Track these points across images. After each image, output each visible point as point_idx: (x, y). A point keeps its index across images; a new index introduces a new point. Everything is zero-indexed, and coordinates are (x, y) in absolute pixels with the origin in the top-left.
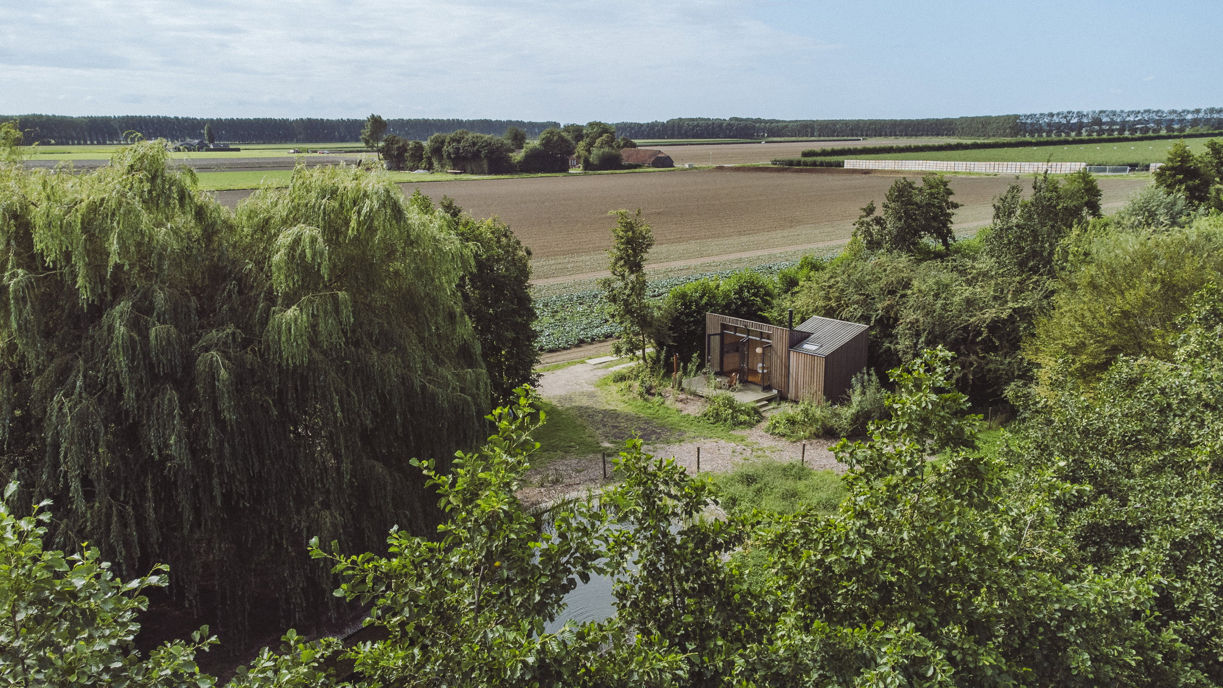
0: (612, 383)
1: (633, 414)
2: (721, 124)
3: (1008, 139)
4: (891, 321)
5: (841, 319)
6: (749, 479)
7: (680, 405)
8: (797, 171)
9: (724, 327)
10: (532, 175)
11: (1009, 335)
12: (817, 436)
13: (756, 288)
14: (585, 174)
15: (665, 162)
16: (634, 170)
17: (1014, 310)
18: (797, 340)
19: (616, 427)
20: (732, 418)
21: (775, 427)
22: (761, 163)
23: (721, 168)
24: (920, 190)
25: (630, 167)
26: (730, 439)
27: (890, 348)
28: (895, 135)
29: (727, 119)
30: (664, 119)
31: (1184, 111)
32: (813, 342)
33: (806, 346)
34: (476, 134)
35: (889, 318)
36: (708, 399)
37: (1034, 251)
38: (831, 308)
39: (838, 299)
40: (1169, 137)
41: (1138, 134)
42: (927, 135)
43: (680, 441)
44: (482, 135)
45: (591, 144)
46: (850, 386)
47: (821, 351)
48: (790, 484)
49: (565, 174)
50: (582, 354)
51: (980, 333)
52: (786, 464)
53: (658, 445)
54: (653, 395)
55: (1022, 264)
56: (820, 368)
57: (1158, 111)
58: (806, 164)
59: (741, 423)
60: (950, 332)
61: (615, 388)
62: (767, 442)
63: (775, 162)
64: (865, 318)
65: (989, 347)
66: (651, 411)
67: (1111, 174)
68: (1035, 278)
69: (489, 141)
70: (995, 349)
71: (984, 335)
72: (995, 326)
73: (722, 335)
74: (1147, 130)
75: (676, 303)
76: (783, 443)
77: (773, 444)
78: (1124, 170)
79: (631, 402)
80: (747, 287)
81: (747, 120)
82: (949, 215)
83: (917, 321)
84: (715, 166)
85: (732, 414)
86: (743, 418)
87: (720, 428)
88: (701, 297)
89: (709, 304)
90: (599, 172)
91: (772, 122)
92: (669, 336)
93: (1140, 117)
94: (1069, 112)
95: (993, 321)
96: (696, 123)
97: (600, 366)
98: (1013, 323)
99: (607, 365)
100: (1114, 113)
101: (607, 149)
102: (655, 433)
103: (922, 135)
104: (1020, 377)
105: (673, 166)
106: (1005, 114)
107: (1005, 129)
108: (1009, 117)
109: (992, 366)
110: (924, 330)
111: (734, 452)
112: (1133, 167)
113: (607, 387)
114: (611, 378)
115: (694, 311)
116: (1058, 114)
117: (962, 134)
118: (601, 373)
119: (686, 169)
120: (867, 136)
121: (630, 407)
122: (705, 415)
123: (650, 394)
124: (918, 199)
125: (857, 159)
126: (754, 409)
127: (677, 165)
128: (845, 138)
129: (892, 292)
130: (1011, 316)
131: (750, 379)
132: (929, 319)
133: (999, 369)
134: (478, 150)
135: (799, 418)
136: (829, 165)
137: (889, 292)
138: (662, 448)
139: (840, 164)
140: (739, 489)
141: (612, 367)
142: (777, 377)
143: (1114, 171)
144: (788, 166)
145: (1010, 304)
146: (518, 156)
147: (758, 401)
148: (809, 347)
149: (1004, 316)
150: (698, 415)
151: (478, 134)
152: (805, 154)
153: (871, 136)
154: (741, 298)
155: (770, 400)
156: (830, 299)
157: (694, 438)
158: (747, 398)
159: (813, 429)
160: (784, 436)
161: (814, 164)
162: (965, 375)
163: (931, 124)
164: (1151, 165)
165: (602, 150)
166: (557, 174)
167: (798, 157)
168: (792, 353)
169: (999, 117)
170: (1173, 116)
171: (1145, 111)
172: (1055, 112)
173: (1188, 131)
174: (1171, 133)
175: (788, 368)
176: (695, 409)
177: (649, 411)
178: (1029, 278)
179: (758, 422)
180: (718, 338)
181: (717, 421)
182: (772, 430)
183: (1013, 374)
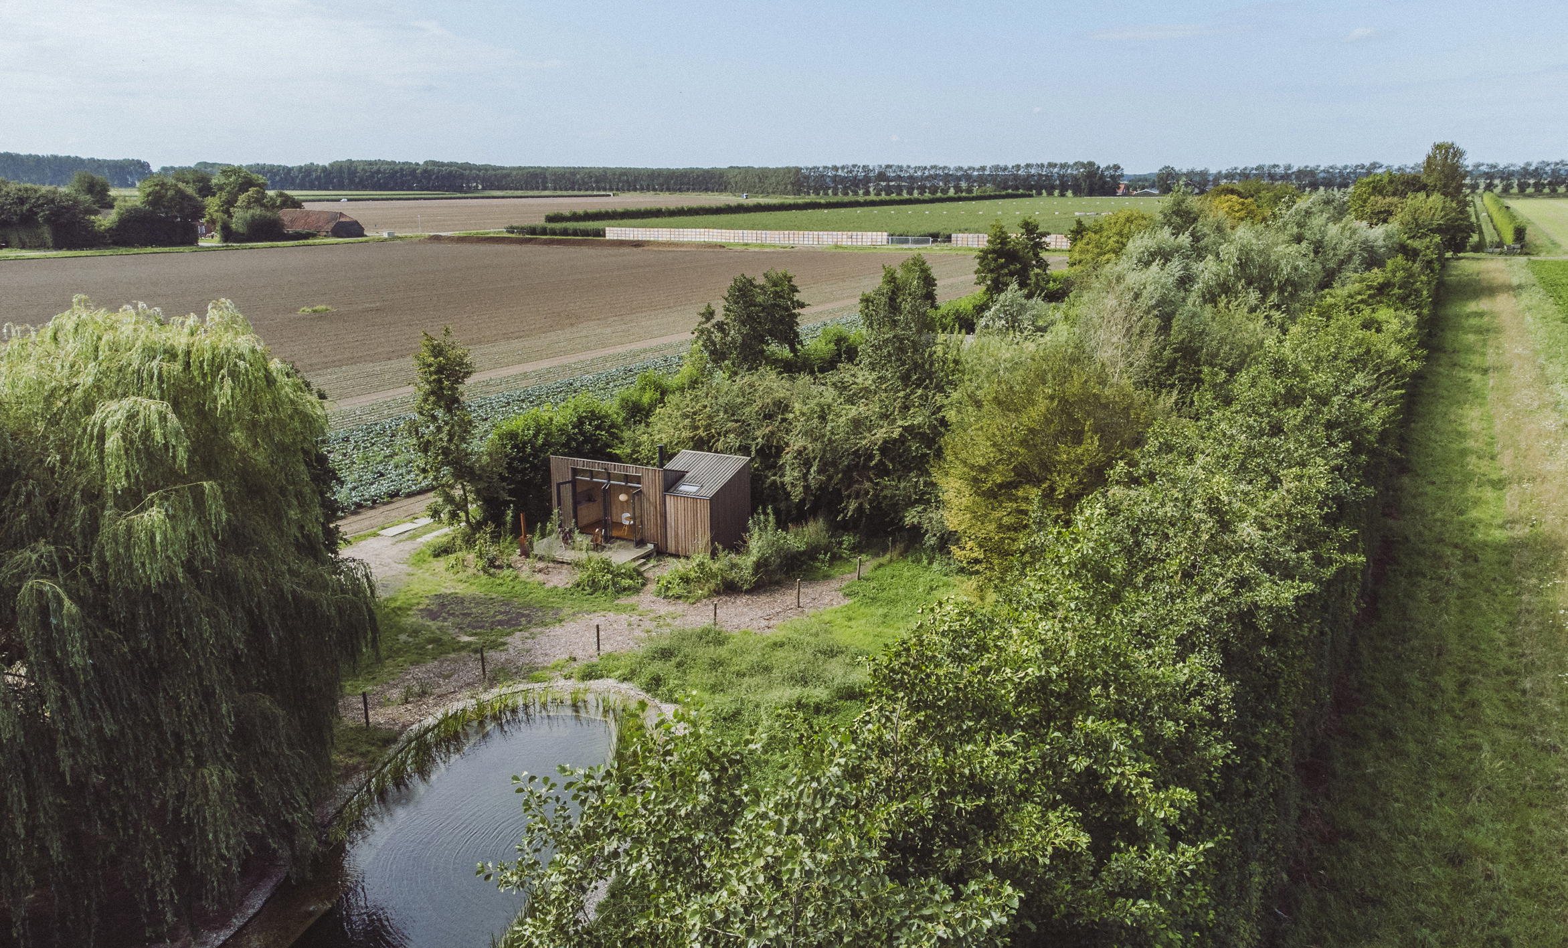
0: (431, 559)
1: (482, 595)
2: (415, 170)
3: (790, 199)
4: (773, 450)
5: (716, 452)
6: (666, 654)
7: (540, 577)
8: (546, 243)
9: (575, 472)
10: (136, 250)
11: (900, 456)
12: (717, 593)
13: (598, 419)
14: (227, 248)
15: (350, 229)
16: (306, 242)
17: (905, 429)
18: (673, 481)
19: (469, 615)
20: (614, 584)
21: (667, 589)
22: (492, 232)
23: (437, 238)
24: (762, 288)
25: (298, 236)
26: (618, 609)
27: (775, 481)
28: (655, 190)
29: (421, 163)
30: (324, 161)
31: (970, 168)
32: (690, 483)
33: (683, 488)
34: (22, 185)
35: (770, 448)
36: (577, 565)
37: (915, 363)
38: (701, 438)
39: (708, 427)
40: (960, 199)
41: (927, 195)
42: (694, 190)
43: (560, 621)
44: (36, 187)
45: (230, 203)
46: (747, 530)
47: (703, 492)
48: (713, 652)
49: (194, 248)
50: (367, 523)
51: (871, 457)
52: (698, 630)
53: (533, 630)
54: (500, 567)
55: (905, 378)
56: (705, 513)
57: (945, 168)
58: (553, 232)
59: (625, 589)
60: (841, 458)
61: (441, 564)
62: (663, 608)
63: (511, 230)
64: (744, 450)
65: (882, 471)
66: (504, 589)
67: (914, 246)
68: (920, 392)
69: (51, 196)
70: (887, 473)
71: (877, 458)
72: (887, 447)
73: (574, 482)
74: (934, 190)
75: (504, 446)
76: (681, 607)
77: (671, 609)
78: (927, 242)
79: (472, 580)
80: (586, 417)
81: (450, 164)
82: (795, 316)
83: (805, 448)
84: (427, 234)
85: (613, 579)
86: (626, 582)
87: (600, 597)
88: (536, 436)
89: (547, 444)
90: (250, 244)
91: (486, 168)
92: (504, 489)
93: (927, 173)
94: (854, 166)
95: (885, 442)
96: (375, 168)
97: (402, 537)
98: (903, 443)
99: (413, 535)
100: (901, 168)
101: (257, 211)
102: (523, 615)
103: (688, 190)
104: (917, 502)
105: (363, 235)
106: (785, 166)
107: (786, 185)
108: (788, 170)
109: (887, 492)
110: (815, 458)
111: (629, 625)
112: (935, 237)
113: (425, 566)
114: (429, 552)
115: (530, 455)
116: (843, 168)
117: (737, 189)
118: (409, 546)
119: (385, 240)
120: (618, 190)
121: (474, 587)
122: (578, 585)
123: (495, 567)
124: (760, 299)
125: (619, 226)
126: (635, 570)
127: (370, 234)
128: (589, 193)
129: (769, 417)
130: (901, 435)
131: (615, 533)
132: (819, 445)
133: (895, 495)
134: (30, 210)
135: (693, 575)
136: (586, 233)
137: (765, 417)
138: (541, 633)
139: (600, 233)
140: (657, 667)
141: (420, 536)
142: (651, 528)
143: (916, 242)
144: (530, 235)
145: (900, 423)
146: (106, 220)
147: (634, 560)
148: (685, 488)
149: (895, 435)
150: (569, 586)
151: (28, 185)
152: (550, 219)
153: (623, 191)
154: (582, 433)
155: (647, 557)
156: (697, 428)
157: (574, 614)
158: (622, 556)
159: (712, 585)
160: (679, 597)
161: (565, 232)
162: (861, 505)
163: (698, 176)
164: (953, 235)
165: (251, 212)
166: (181, 249)
167: (540, 222)
168: (668, 498)
169: (777, 169)
170: (959, 174)
171: (932, 167)
172: (839, 165)
173: (976, 191)
174: (960, 194)
175: (664, 515)
176: (561, 579)
177: (500, 588)
178: (913, 392)
179: (644, 585)
180: (569, 486)
181: (595, 591)
182: (665, 593)
183: (910, 497)
